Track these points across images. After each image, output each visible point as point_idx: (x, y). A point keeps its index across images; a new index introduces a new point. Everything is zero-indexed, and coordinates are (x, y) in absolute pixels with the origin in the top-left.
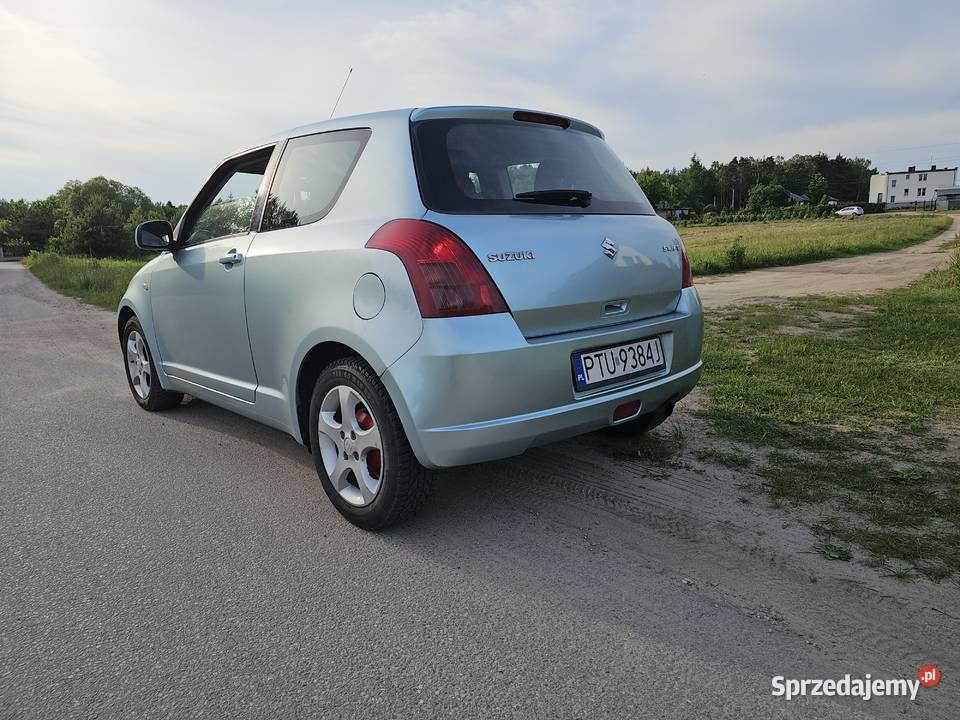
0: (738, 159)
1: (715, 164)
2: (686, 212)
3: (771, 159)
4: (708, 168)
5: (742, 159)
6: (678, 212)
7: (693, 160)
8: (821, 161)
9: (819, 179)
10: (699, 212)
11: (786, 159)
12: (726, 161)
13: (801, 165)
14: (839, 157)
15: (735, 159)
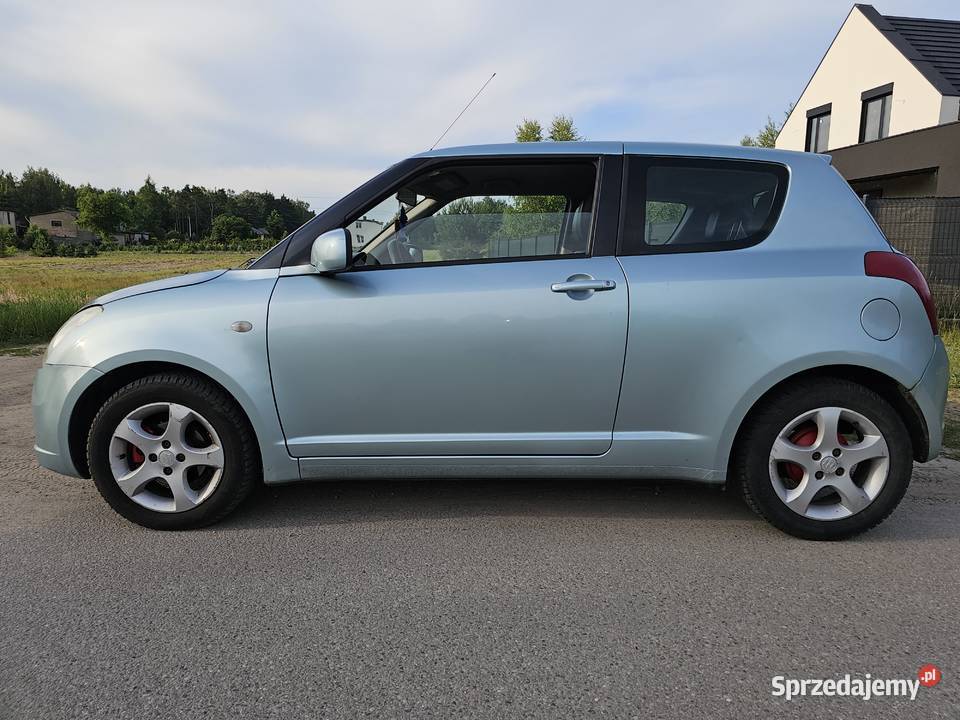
0: (191, 187)
1: (166, 189)
2: (147, 237)
3: (222, 191)
4: (160, 192)
5: (195, 188)
6: (137, 237)
7: (148, 182)
8: (268, 198)
9: (275, 216)
10: (162, 238)
11: (237, 193)
12: (178, 187)
13: (252, 201)
14: (283, 197)
15: (187, 186)
